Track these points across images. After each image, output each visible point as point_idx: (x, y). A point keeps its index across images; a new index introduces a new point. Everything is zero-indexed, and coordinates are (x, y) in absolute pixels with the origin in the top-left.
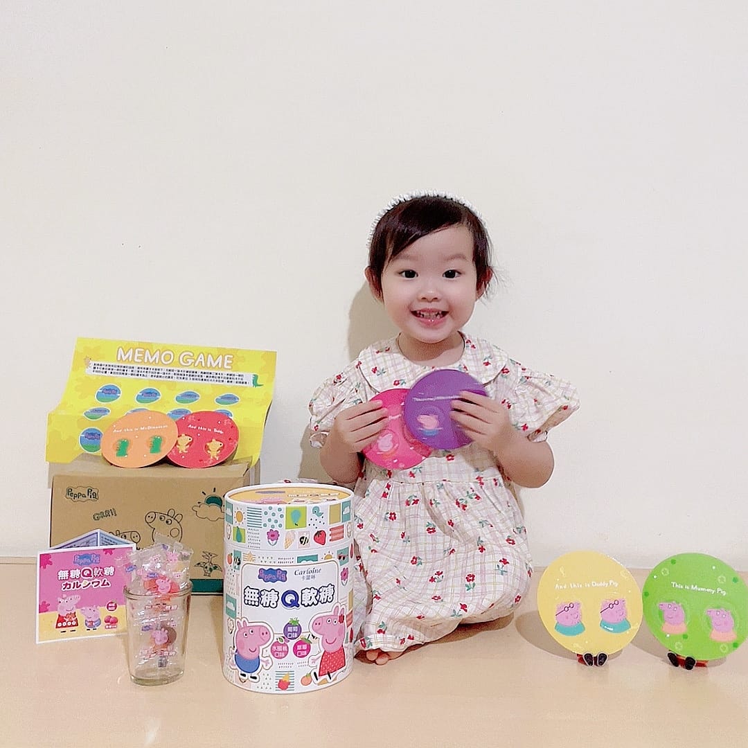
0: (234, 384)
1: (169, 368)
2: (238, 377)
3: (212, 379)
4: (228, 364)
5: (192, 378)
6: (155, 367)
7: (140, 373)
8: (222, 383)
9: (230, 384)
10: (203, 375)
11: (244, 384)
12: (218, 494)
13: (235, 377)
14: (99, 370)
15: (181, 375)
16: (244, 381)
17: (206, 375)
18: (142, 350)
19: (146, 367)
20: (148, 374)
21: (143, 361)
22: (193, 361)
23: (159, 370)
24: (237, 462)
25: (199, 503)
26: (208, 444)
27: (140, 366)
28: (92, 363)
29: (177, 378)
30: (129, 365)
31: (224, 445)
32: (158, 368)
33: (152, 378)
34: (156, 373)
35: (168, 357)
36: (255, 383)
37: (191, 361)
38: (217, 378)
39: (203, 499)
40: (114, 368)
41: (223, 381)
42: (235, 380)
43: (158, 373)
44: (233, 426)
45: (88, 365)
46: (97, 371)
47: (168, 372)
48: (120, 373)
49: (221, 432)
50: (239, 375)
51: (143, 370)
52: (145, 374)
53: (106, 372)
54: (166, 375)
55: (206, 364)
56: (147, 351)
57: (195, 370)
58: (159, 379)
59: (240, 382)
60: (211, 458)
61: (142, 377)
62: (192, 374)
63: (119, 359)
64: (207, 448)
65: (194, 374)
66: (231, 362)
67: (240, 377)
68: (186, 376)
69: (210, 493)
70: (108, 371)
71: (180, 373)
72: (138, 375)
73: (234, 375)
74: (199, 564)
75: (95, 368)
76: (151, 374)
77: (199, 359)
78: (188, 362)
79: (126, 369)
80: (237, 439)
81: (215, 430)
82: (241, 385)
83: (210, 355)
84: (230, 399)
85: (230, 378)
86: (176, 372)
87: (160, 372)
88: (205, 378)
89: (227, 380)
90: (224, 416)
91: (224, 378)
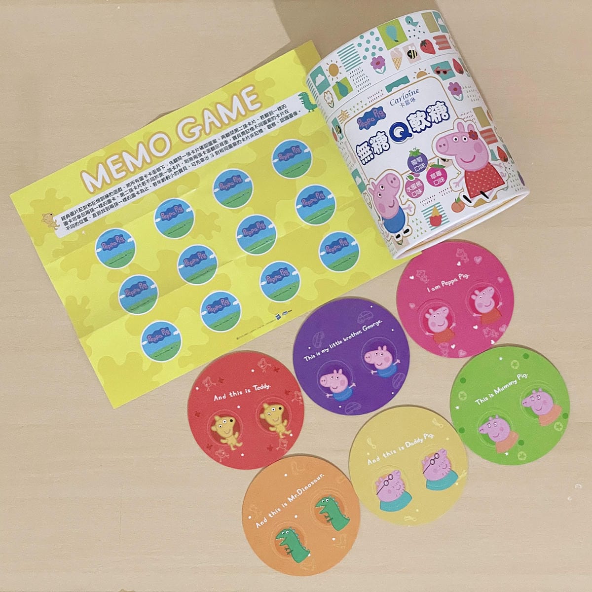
1: (172, 159)
2: (278, 112)
3: (244, 137)
4: (252, 103)
5: (213, 152)
6: (150, 170)
7: (135, 192)
10: (227, 139)
13: (275, 114)
14: (74, 222)
15: (195, 158)
17: (231, 137)
18: (116, 157)
19: (137, 177)
20: (148, 185)
21: (128, 170)
22: (200, 127)
23: (158, 169)
27: (129, 181)
28: (58, 218)
29: (193, 164)
30: (112, 190)
32: (155, 168)
33: (156, 188)
34: (158, 177)
35: (160, 145)
37: (196, 130)
38: (250, 131)
40: (94, 207)
42: (278, 119)
43: (161, 175)
45: (53, 225)
46: (73, 226)
47: (175, 165)
48: (107, 209)
50: (279, 109)
51: (136, 184)
52: (143, 188)
53: (86, 220)
54: (174, 171)
55: (221, 121)
56: (124, 153)
57: (211, 139)
58: (167, 182)
59: (287, 118)
61: (141, 195)
62: (211, 146)
63: (92, 190)
65: (214, 145)
66: (255, 96)
67: (283, 110)
68: (204, 156)
70: (87, 216)
71: (192, 155)
72: (134, 196)
73: (271, 113)
75: (66, 223)
76: (151, 183)
77: (207, 122)
78: (194, 134)
79: (111, 198)
83: (219, 106)
85: (268, 120)
86: (187, 158)
87: (162, 171)
88: (233, 141)
91: (260, 125)
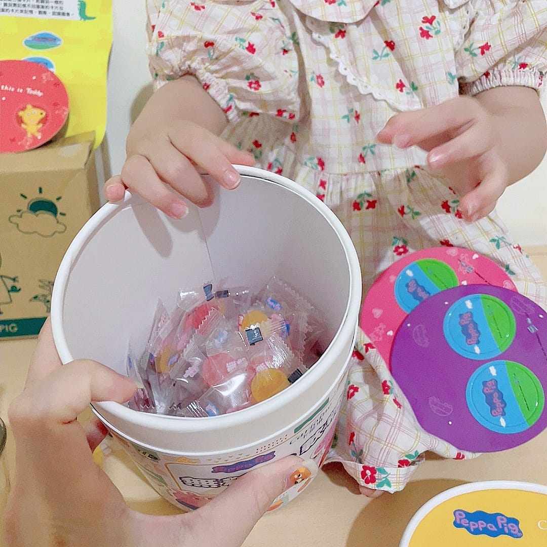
0: (49, 15)
8: (29, 15)
9: (42, 16)
11: (66, 17)
12: (48, 196)
16: (66, 11)
24: (73, 140)
25: (19, 211)
26: (21, 113)
31: (47, 116)
36: (83, 15)
39: (24, 205)
41: (31, 12)
44: (57, 84)
49: (40, 94)
60: (29, 135)
64: (20, 121)
69: (34, 196)
74: (36, 297)
80: (66, 103)
81: (29, 91)
82: (61, 17)
84: (46, 40)
89: (37, 10)
90: (41, 67)
